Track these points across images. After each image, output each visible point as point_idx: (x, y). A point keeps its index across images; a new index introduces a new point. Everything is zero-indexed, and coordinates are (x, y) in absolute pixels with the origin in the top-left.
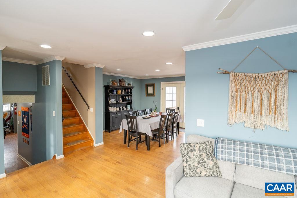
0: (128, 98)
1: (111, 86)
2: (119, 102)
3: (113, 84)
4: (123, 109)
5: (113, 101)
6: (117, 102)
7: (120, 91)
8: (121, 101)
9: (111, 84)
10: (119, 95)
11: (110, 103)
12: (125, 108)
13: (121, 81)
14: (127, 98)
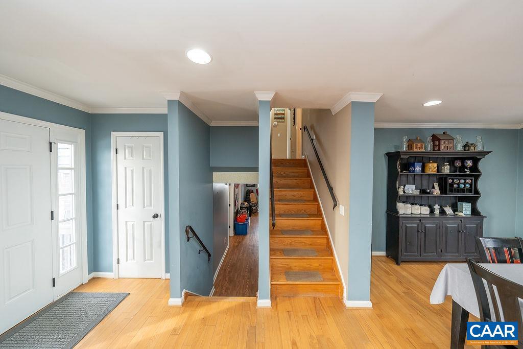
0: (464, 184)
1: (405, 153)
2: (429, 193)
3: (410, 146)
4: (443, 212)
5: (411, 189)
6: (423, 191)
7: (435, 165)
8: (437, 191)
9: (405, 149)
10: (429, 175)
11: (401, 192)
12: (449, 211)
13: (439, 140)
14: (458, 184)
